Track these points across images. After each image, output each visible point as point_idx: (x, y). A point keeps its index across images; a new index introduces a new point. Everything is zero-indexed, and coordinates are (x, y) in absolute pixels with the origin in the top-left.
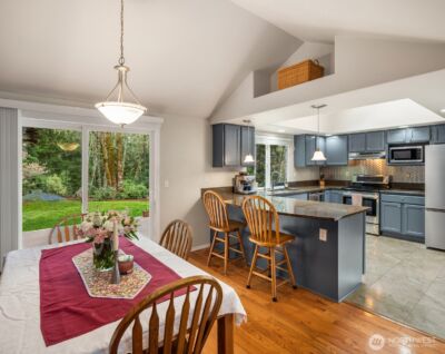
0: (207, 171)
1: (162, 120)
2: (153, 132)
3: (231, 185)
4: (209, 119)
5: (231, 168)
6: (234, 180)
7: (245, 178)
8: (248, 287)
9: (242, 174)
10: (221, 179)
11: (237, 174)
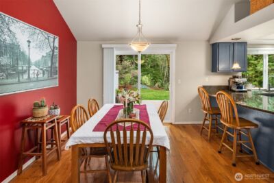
0: (207, 74)
1: (175, 45)
2: (172, 52)
3: (227, 84)
4: (209, 41)
5: (225, 73)
6: (229, 81)
7: (237, 80)
8: (220, 152)
9: (235, 77)
10: (218, 80)
11: (231, 77)
